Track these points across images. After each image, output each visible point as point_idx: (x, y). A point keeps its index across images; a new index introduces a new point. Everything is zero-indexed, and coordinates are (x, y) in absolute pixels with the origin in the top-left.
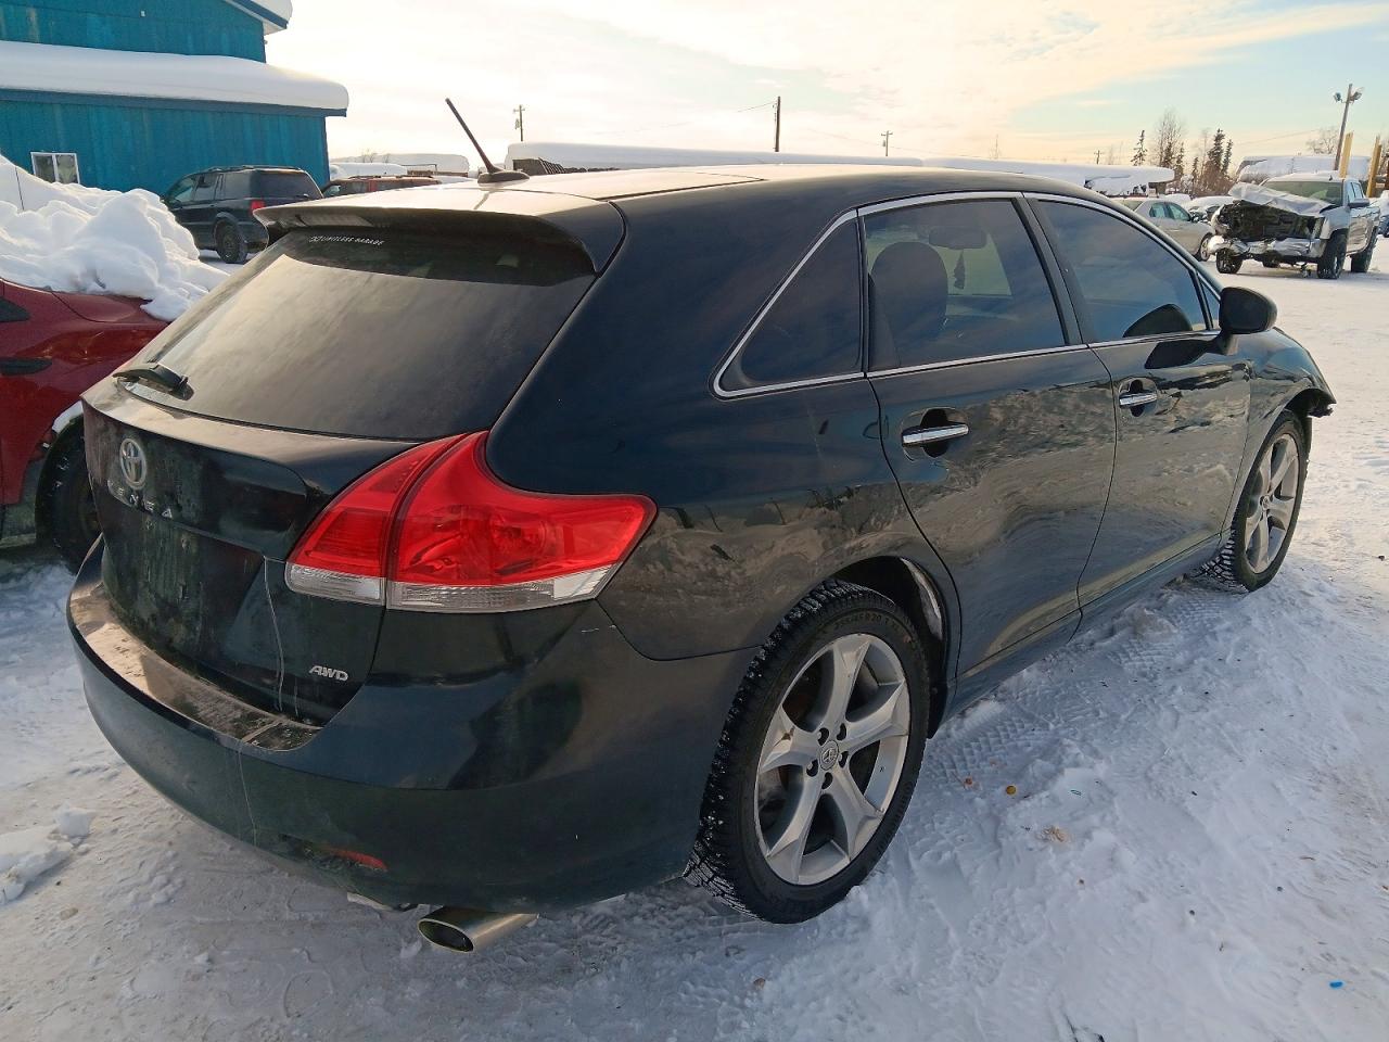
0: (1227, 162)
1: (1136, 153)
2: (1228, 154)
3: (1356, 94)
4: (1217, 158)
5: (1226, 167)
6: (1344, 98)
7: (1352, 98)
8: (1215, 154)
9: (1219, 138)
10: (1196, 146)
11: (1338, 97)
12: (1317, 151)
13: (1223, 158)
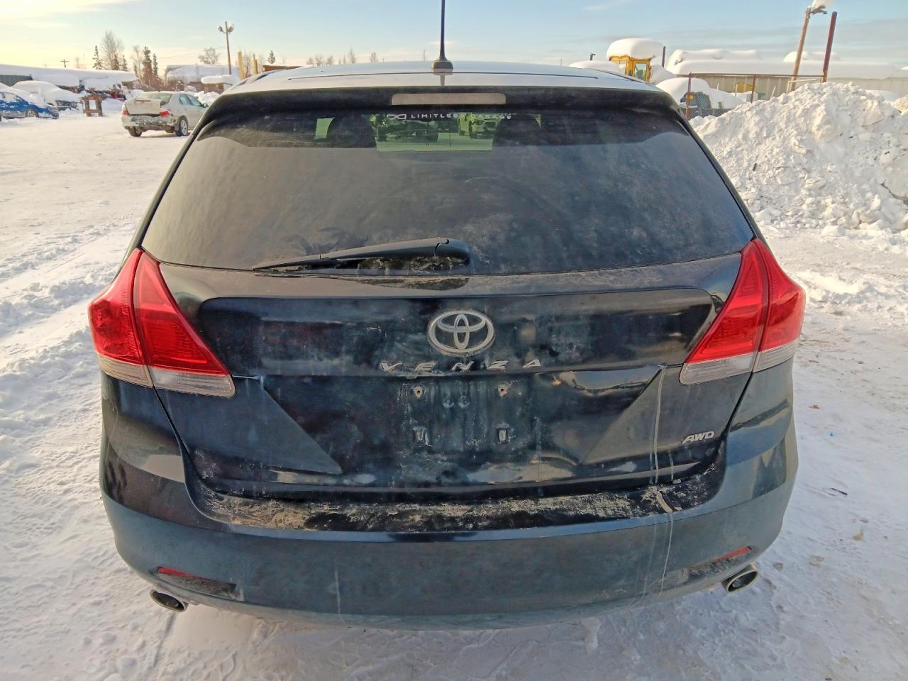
0: (156, 68)
1: (95, 61)
2: (156, 64)
3: (231, 28)
4: (149, 65)
5: (156, 72)
6: (224, 30)
7: (230, 30)
8: (147, 63)
9: (147, 52)
10: (132, 57)
11: (221, 29)
12: (207, 62)
13: (153, 66)
